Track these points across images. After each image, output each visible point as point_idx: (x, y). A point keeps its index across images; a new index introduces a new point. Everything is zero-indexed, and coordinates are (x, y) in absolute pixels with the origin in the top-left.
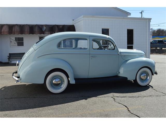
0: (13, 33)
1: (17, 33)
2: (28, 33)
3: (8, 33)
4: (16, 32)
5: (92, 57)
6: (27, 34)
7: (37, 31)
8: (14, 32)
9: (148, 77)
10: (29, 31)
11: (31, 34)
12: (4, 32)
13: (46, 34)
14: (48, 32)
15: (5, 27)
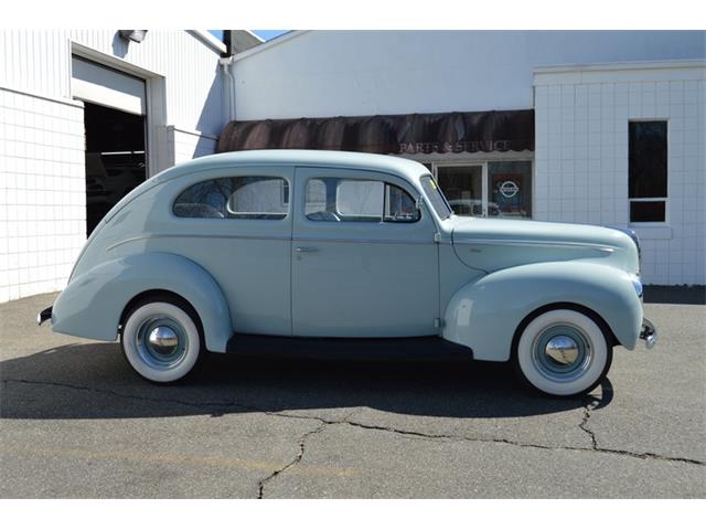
5: (304, 250)
7: (370, 141)
9: (588, 359)
10: (339, 143)
13: (404, 151)
14: (414, 145)
15: (257, 130)
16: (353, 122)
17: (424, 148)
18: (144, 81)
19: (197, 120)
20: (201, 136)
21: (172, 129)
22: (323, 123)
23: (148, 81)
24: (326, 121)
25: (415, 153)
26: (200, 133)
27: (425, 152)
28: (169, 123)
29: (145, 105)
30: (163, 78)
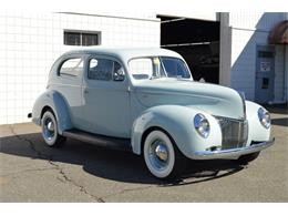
20: (256, 31)
21: (231, 28)
28: (230, 25)
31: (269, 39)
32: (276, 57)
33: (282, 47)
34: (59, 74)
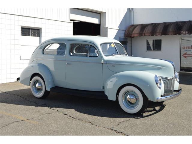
0: (144, 35)
1: (148, 35)
2: (161, 34)
3: (138, 35)
4: (147, 33)
6: (158, 35)
8: (145, 33)
10: (161, 31)
11: (163, 35)
12: (134, 34)
13: (182, 34)
14: (185, 32)
15: (137, 28)
16: (167, 24)
17: (189, 32)
18: (100, 14)
19: (119, 25)
20: (119, 30)
21: (107, 28)
22: (158, 25)
23: (101, 14)
24: (159, 24)
25: (186, 34)
26: (118, 29)
27: (189, 34)
28: (106, 26)
29: (100, 21)
30: (105, 13)
31: (125, 34)
32: (128, 44)
33: (130, 38)
34: (43, 53)
